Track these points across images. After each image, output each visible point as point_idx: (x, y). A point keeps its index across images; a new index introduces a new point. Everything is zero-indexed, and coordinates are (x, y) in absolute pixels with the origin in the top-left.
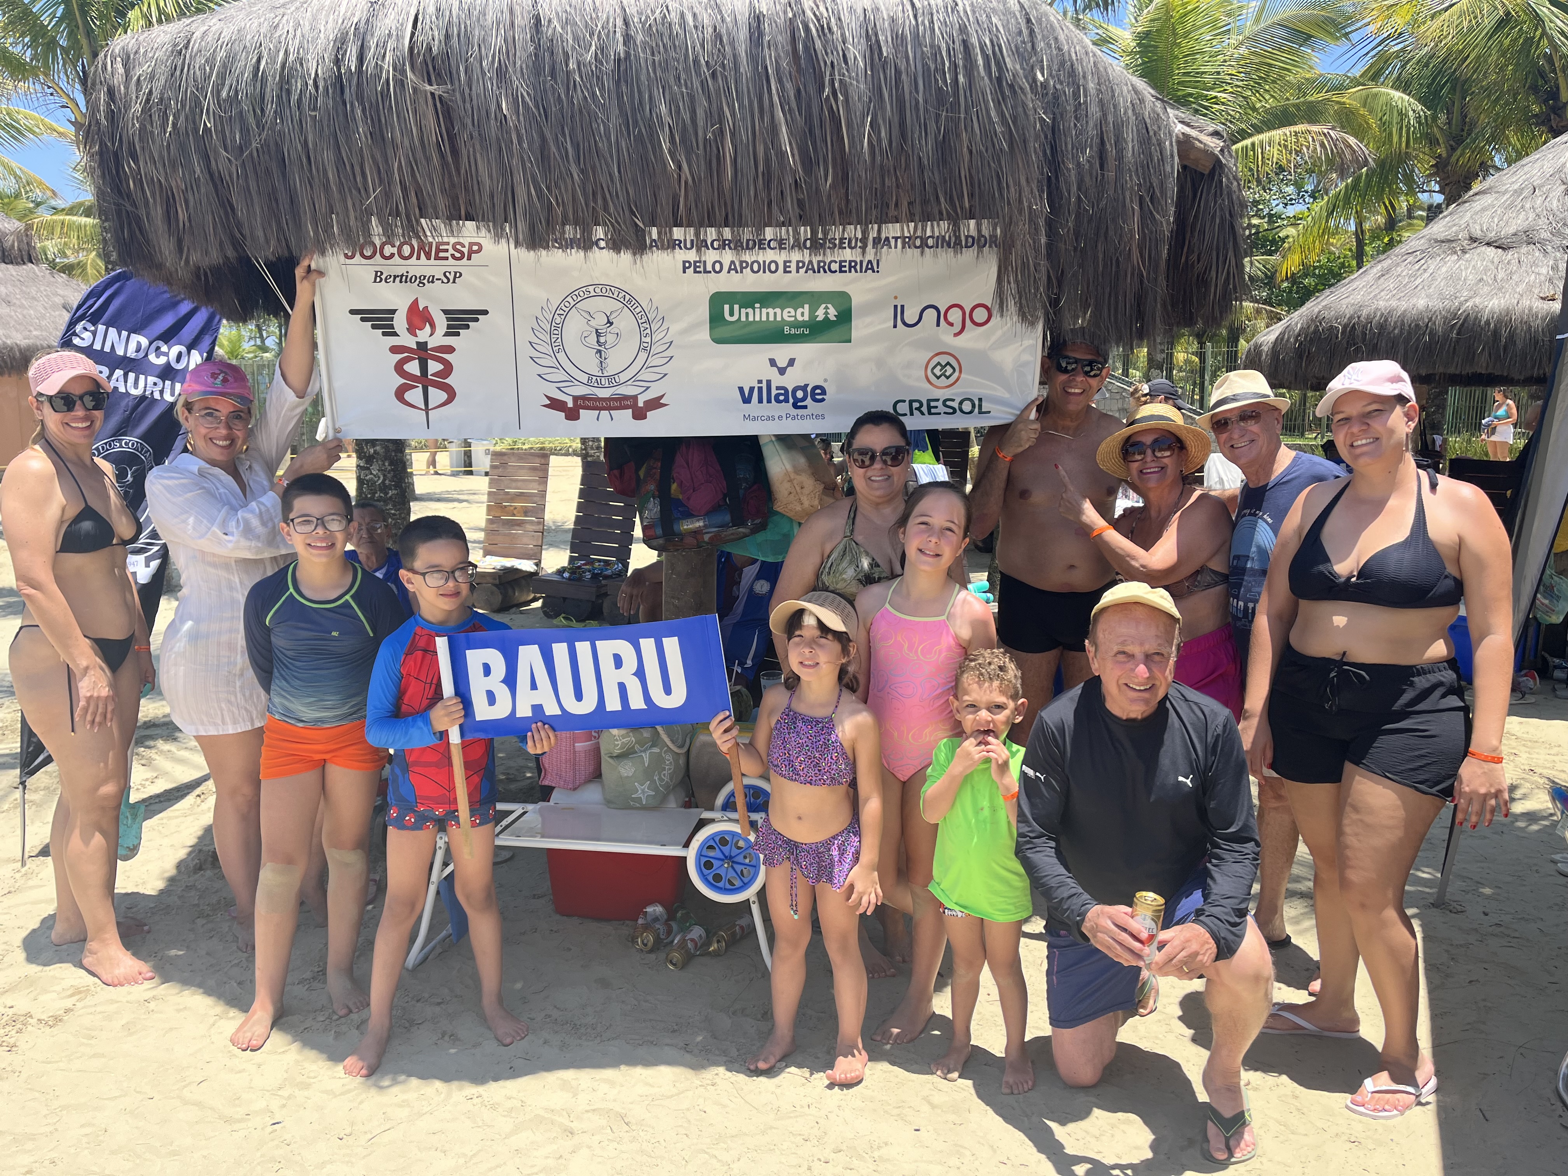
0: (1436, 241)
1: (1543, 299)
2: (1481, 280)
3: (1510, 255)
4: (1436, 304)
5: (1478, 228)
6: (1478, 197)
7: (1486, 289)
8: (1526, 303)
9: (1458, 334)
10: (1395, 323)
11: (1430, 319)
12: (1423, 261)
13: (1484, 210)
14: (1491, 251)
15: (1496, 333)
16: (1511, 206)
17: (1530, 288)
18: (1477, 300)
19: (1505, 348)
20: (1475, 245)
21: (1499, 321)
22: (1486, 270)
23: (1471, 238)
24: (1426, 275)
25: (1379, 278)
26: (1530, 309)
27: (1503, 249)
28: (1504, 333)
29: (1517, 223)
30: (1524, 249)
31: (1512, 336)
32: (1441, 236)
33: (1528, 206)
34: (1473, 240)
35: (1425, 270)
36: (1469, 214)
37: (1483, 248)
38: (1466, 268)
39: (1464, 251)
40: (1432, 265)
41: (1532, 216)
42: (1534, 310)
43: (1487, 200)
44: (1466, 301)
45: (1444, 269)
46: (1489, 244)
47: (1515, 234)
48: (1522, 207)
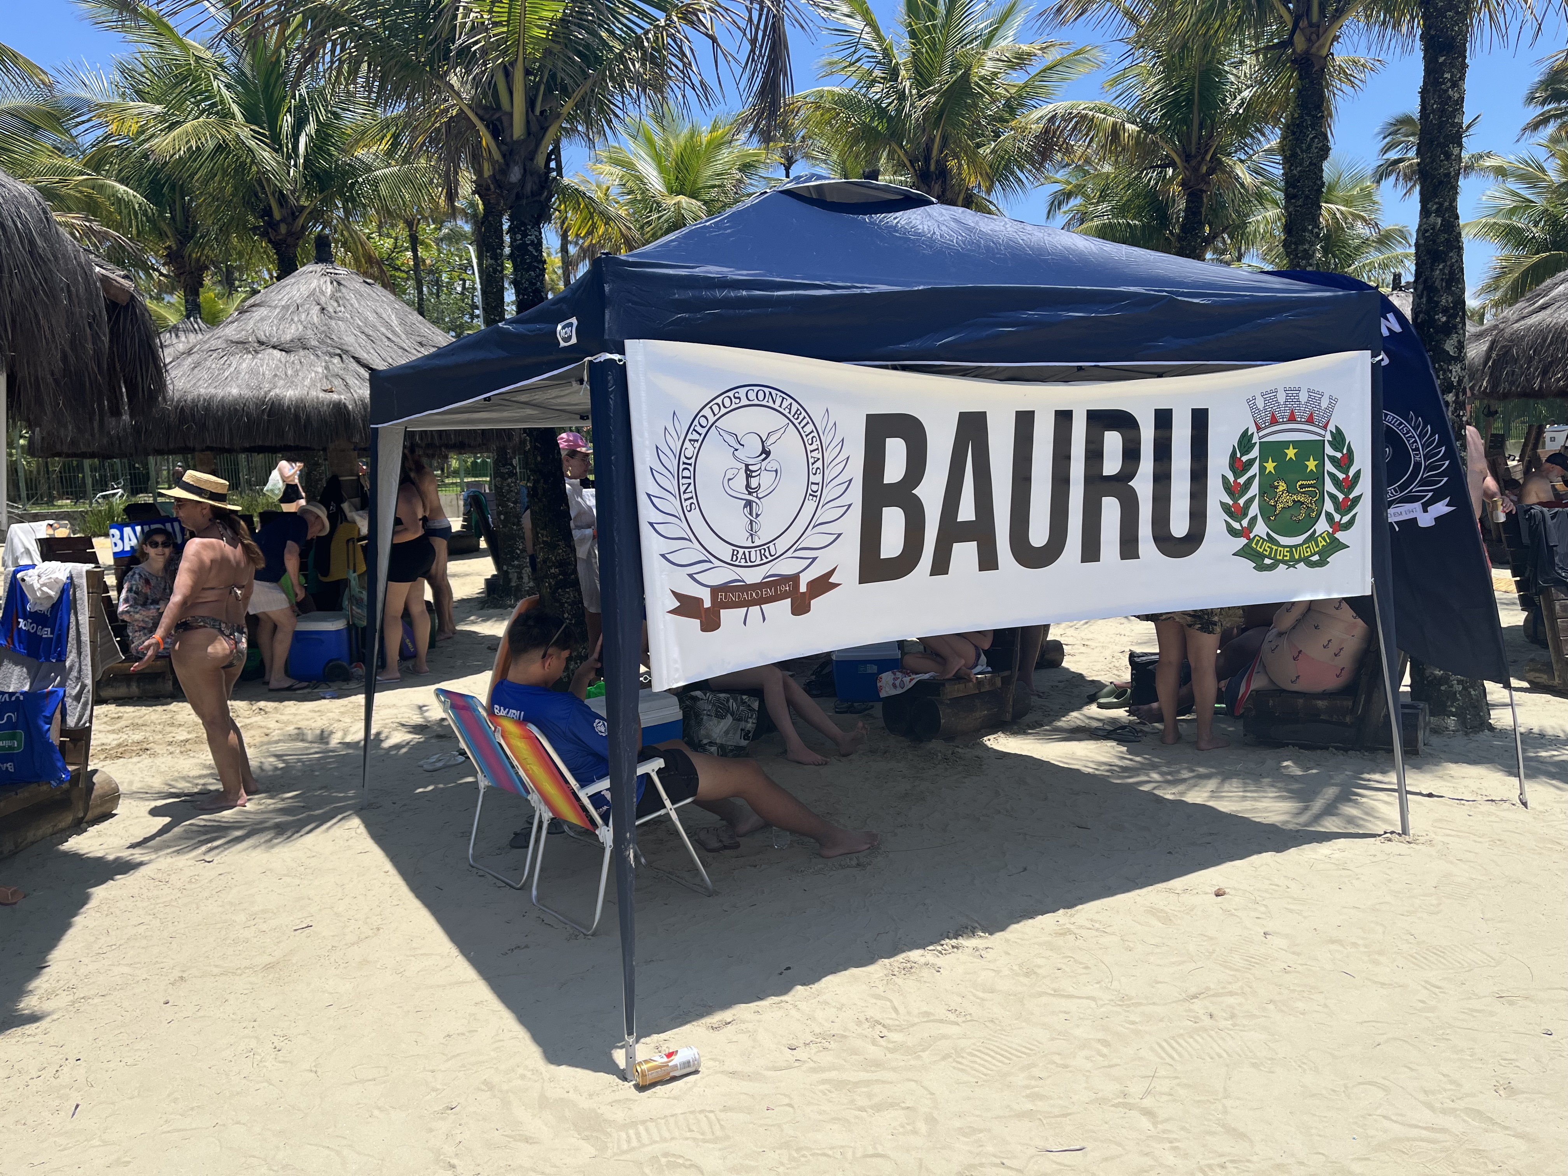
0: (232, 342)
1: (325, 391)
2: (276, 375)
3: (292, 357)
4: (247, 393)
5: (262, 333)
6: (254, 309)
7: (282, 382)
8: (313, 393)
9: (268, 416)
10: (217, 406)
11: (245, 405)
12: (225, 358)
13: (262, 319)
14: (277, 353)
15: (297, 416)
16: (283, 318)
17: (313, 383)
18: (277, 391)
19: (305, 426)
20: (263, 347)
21: (297, 407)
22: (278, 368)
23: (259, 342)
24: (232, 369)
25: (193, 369)
26: (318, 398)
27: (286, 352)
28: (303, 417)
29: (290, 332)
30: (302, 353)
31: (308, 417)
32: (235, 338)
33: (296, 319)
34: (261, 343)
35: (230, 365)
36: (252, 322)
37: (271, 350)
38: (262, 366)
39: (257, 352)
40: (235, 360)
41: (301, 328)
42: (321, 400)
43: (263, 311)
44: (270, 391)
45: (244, 365)
46: (274, 347)
47: (292, 341)
48: (292, 320)
